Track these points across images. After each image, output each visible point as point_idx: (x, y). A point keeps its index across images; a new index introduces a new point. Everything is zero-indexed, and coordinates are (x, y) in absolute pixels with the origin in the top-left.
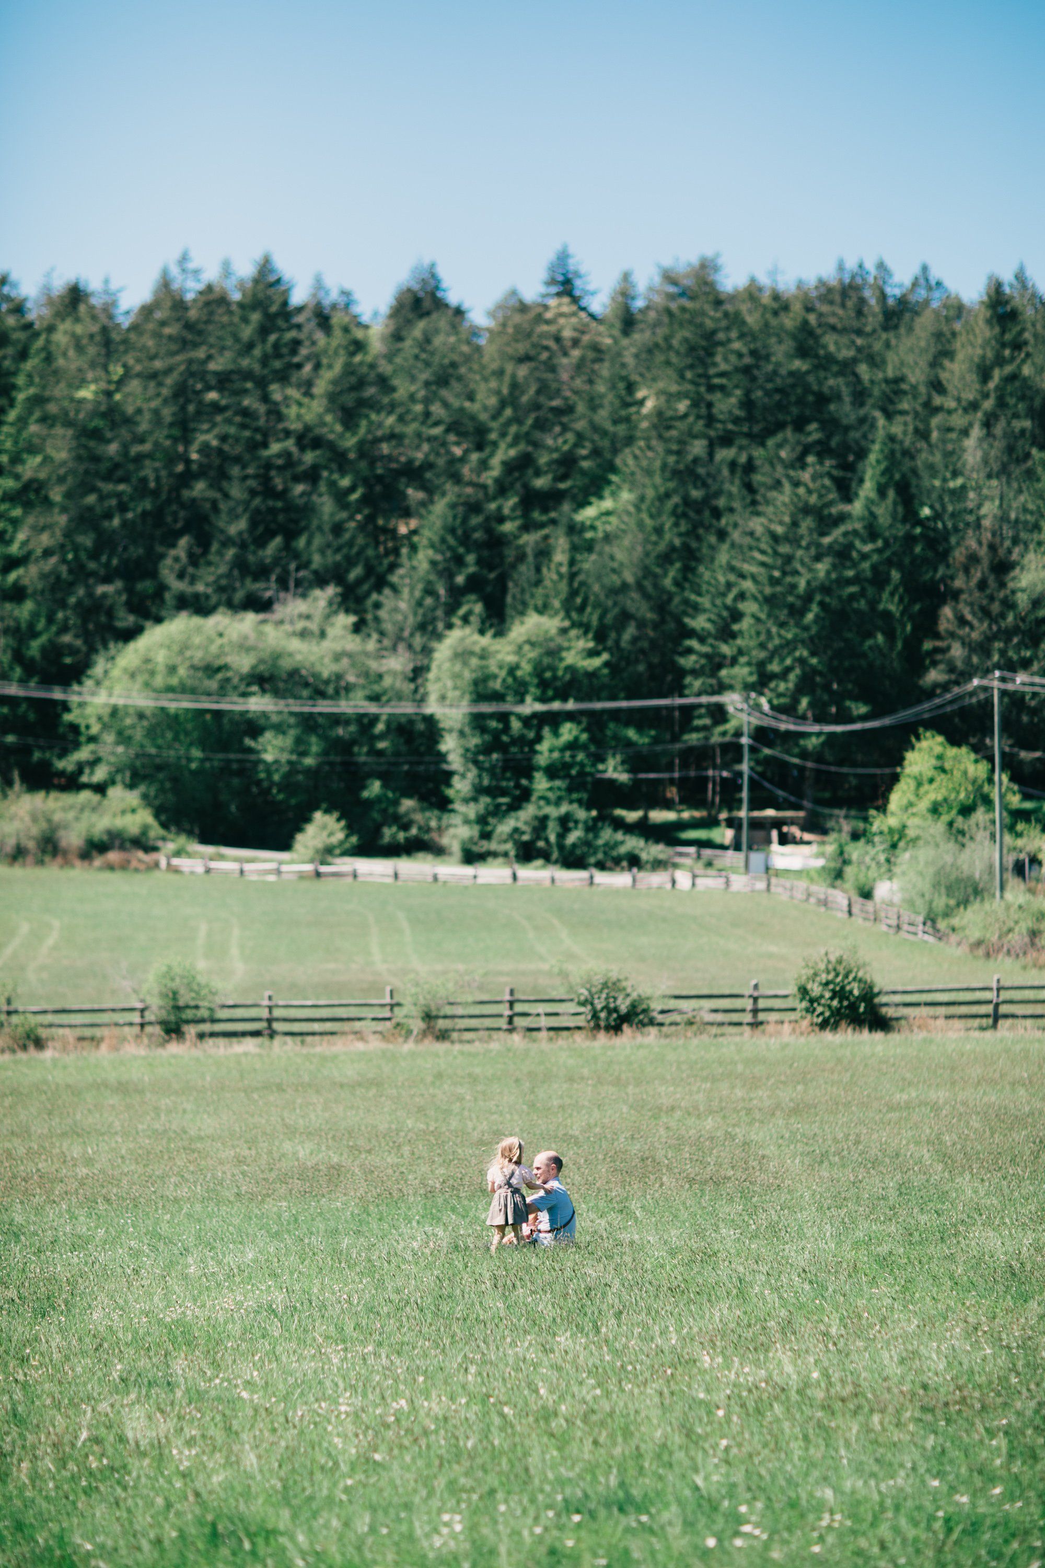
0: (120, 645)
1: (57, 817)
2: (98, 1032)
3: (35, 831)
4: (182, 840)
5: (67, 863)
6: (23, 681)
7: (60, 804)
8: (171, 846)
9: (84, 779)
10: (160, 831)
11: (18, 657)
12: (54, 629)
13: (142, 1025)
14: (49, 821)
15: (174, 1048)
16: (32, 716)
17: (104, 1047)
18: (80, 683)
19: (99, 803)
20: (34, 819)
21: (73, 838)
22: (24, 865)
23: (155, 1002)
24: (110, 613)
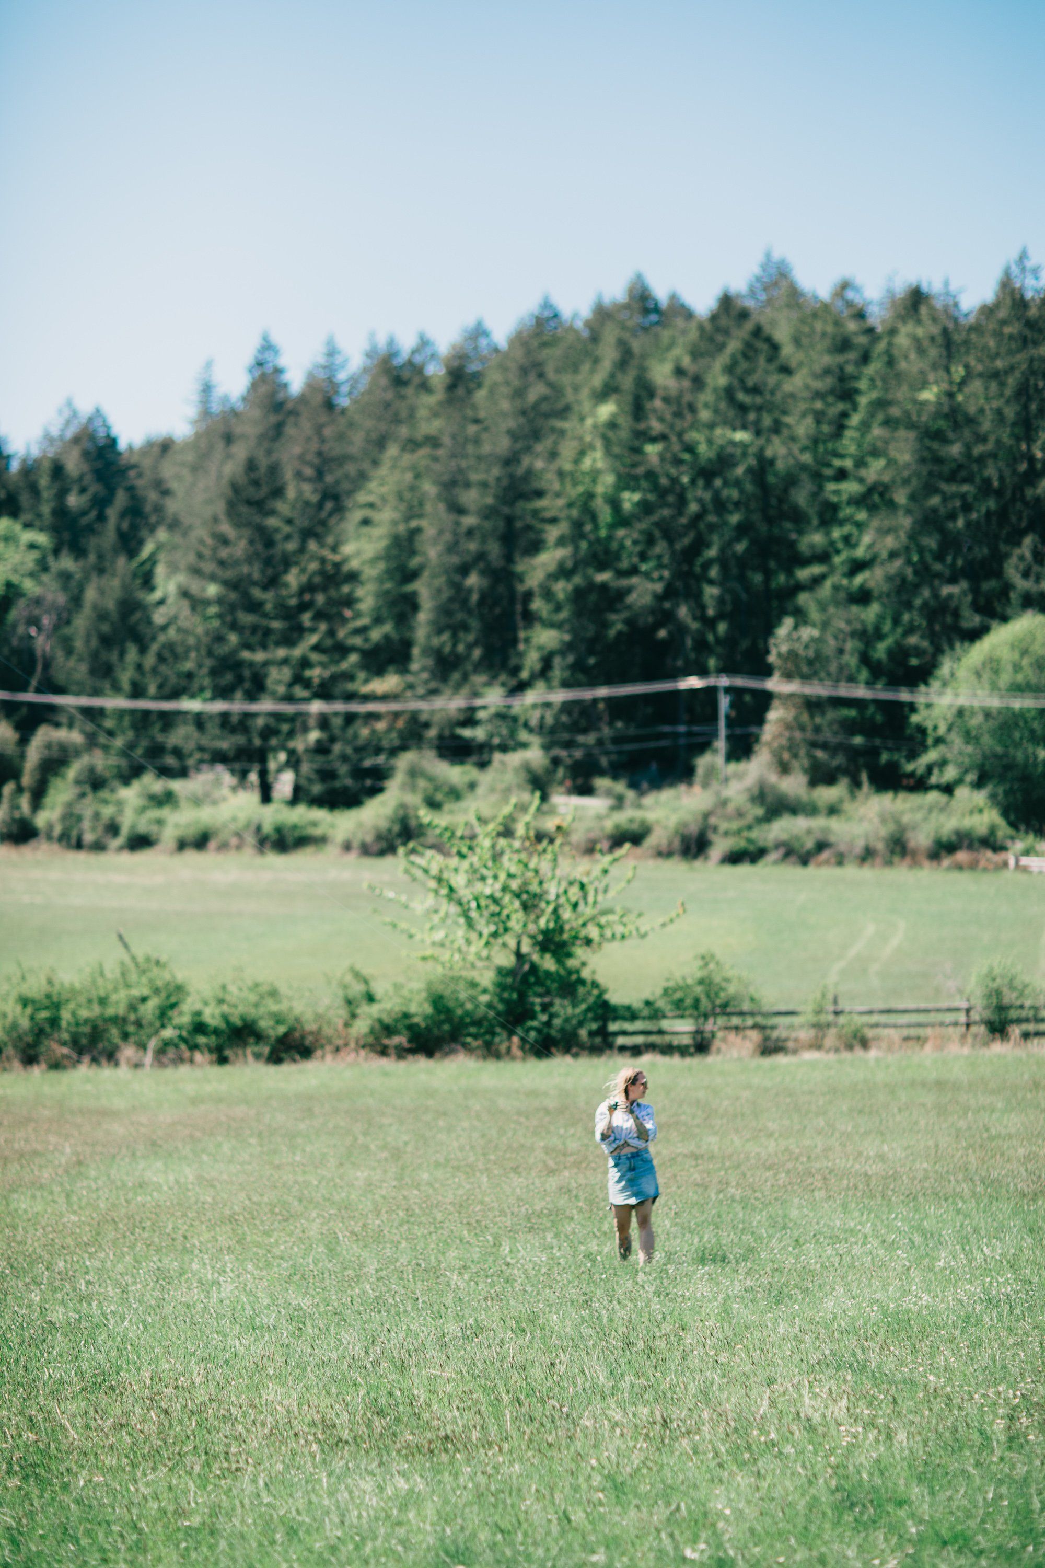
0: (966, 644)
1: (906, 819)
2: (921, 1032)
3: (884, 831)
4: (1031, 838)
5: (915, 864)
6: (870, 684)
7: (908, 806)
8: (1019, 846)
9: (933, 780)
10: (1010, 831)
11: (865, 659)
12: (900, 630)
13: (968, 1025)
14: (897, 822)
15: (998, 1048)
16: (879, 718)
17: (928, 1047)
18: (927, 684)
19: (948, 804)
20: (883, 821)
21: (921, 839)
22: (873, 866)
23: (978, 1002)
24: (956, 614)
